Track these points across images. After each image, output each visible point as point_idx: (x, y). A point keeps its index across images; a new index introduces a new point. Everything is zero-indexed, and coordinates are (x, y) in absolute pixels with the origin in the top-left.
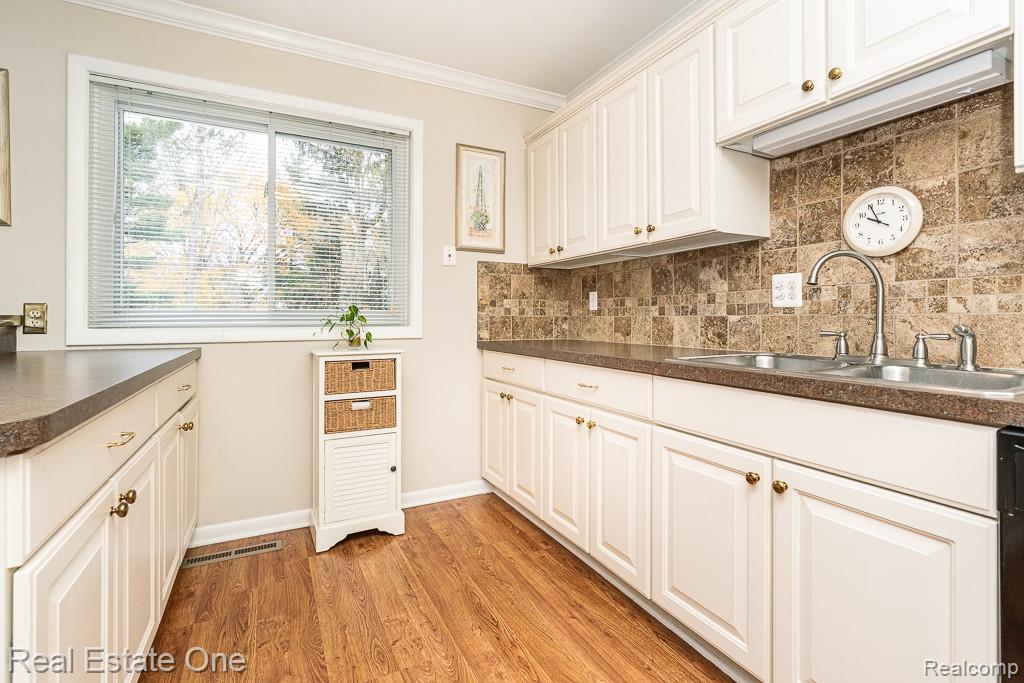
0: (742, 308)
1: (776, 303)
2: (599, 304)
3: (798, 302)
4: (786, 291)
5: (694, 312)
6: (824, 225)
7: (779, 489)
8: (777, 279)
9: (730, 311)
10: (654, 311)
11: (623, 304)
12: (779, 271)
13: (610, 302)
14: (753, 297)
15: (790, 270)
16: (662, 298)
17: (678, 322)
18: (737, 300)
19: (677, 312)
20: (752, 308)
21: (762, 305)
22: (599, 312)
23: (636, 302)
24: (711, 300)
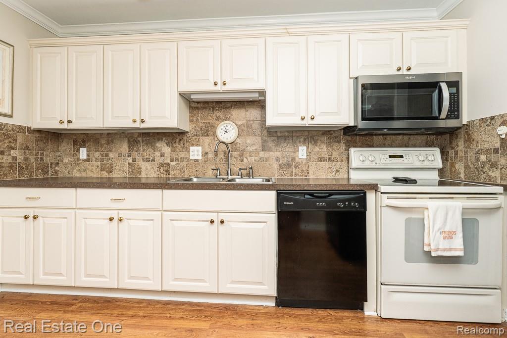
0: (177, 159)
1: (192, 158)
2: (88, 155)
3: (200, 158)
4: (196, 153)
5: (153, 160)
6: (208, 131)
7: (222, 222)
8: (192, 148)
9: (172, 160)
10: (130, 160)
11: (107, 155)
12: (193, 145)
13: (97, 154)
14: (182, 155)
15: (197, 145)
16: (134, 154)
17: (144, 165)
18: (175, 156)
19: (144, 160)
20: (182, 159)
21: (186, 158)
22: (88, 160)
23: (117, 155)
24: (162, 155)
